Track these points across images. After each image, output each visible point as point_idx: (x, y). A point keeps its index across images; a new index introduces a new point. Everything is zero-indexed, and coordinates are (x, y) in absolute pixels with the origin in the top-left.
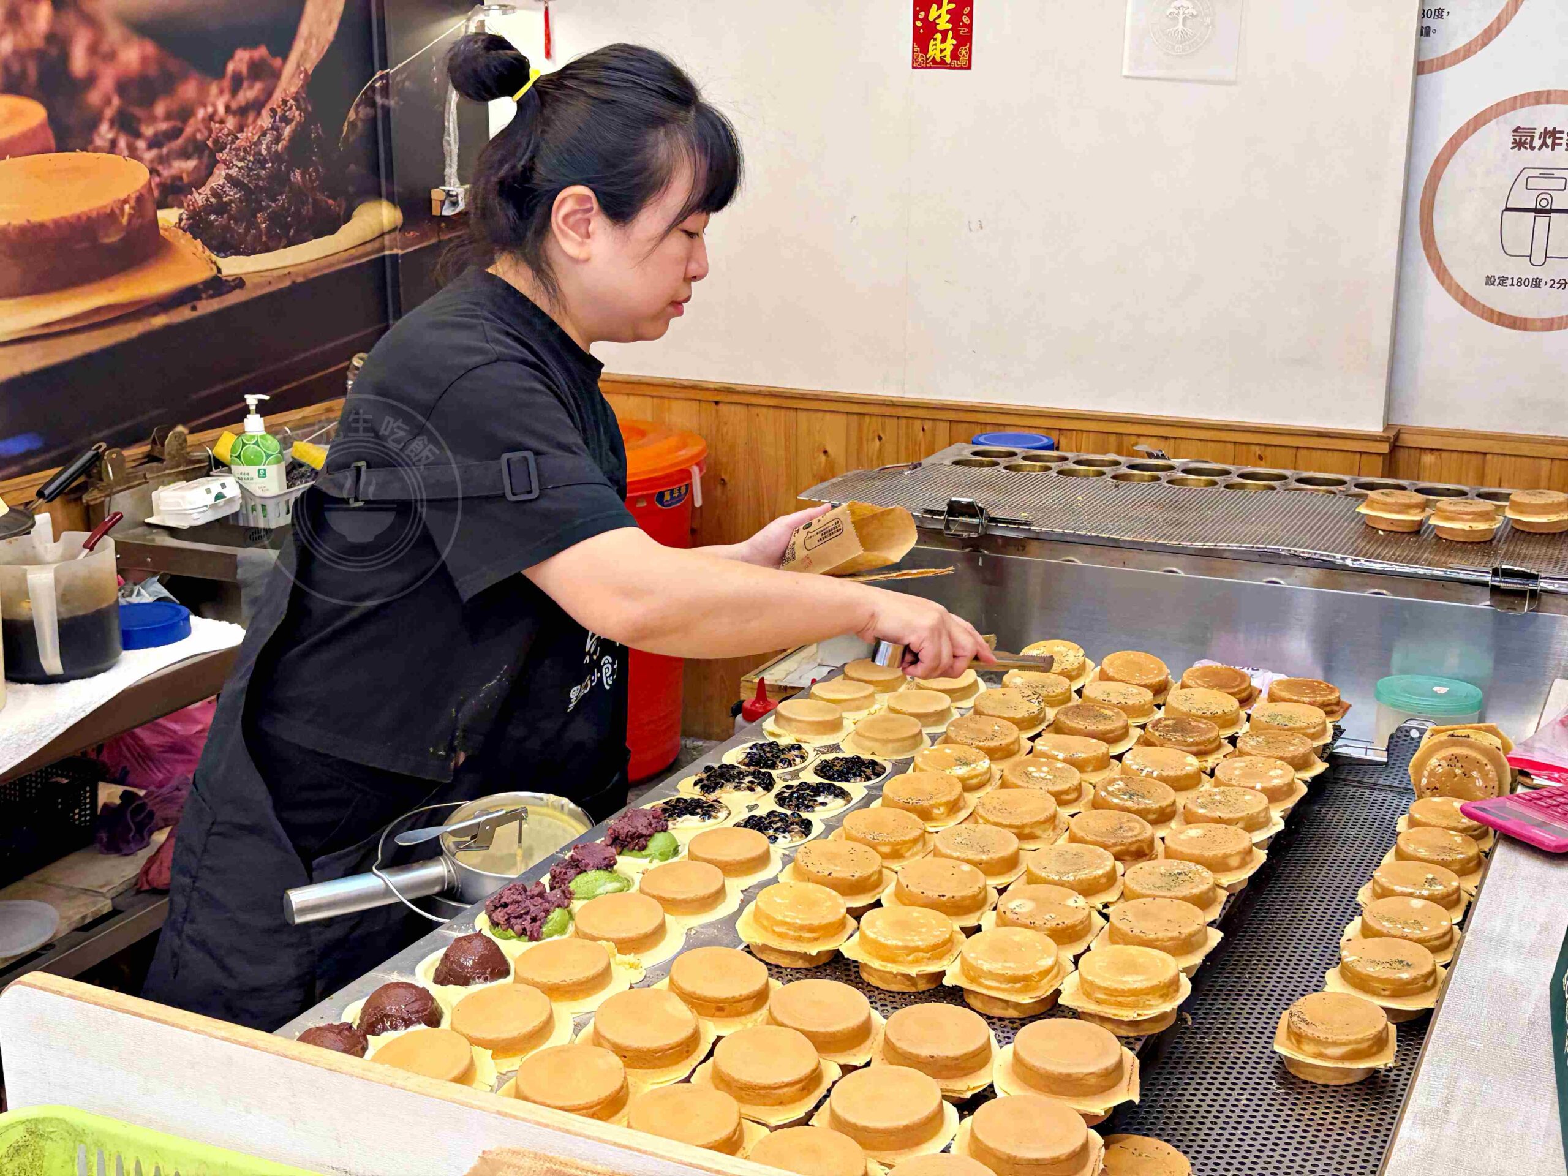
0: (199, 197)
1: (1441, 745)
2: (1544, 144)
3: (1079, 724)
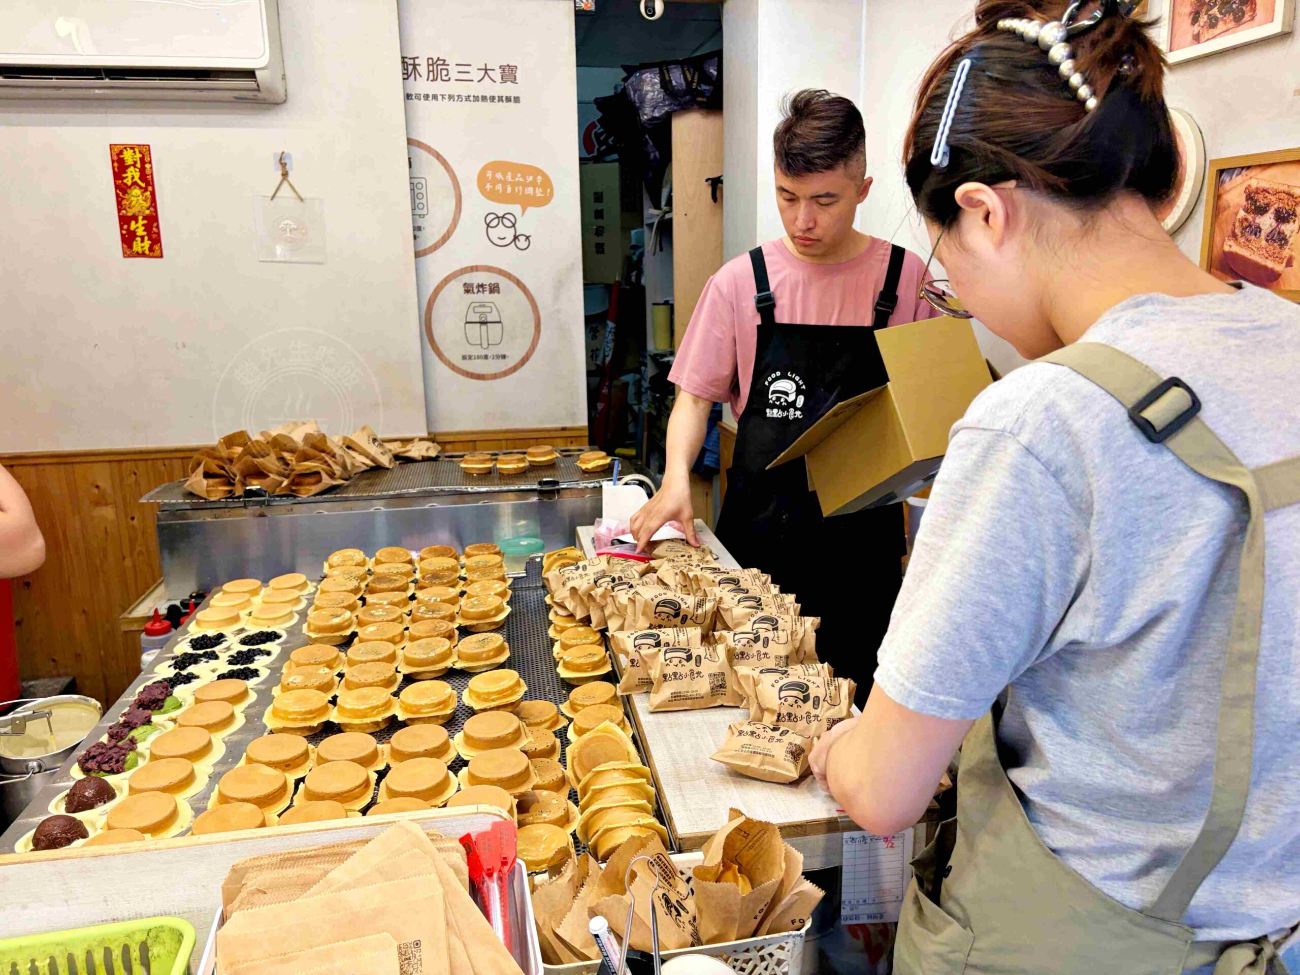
1: (556, 560)
2: (479, 291)
3: (384, 586)
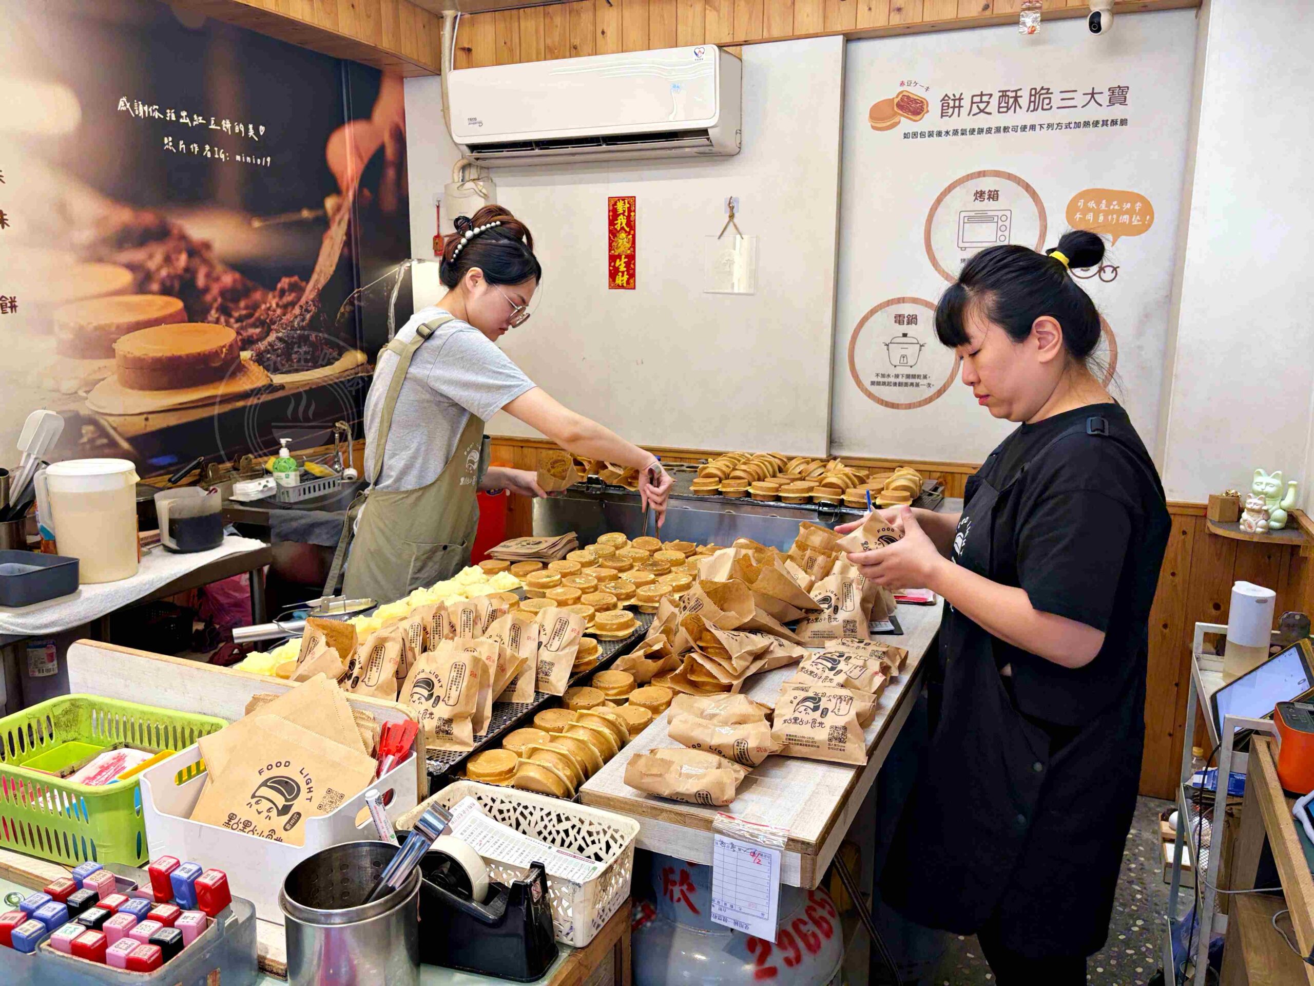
0: (262, 345)
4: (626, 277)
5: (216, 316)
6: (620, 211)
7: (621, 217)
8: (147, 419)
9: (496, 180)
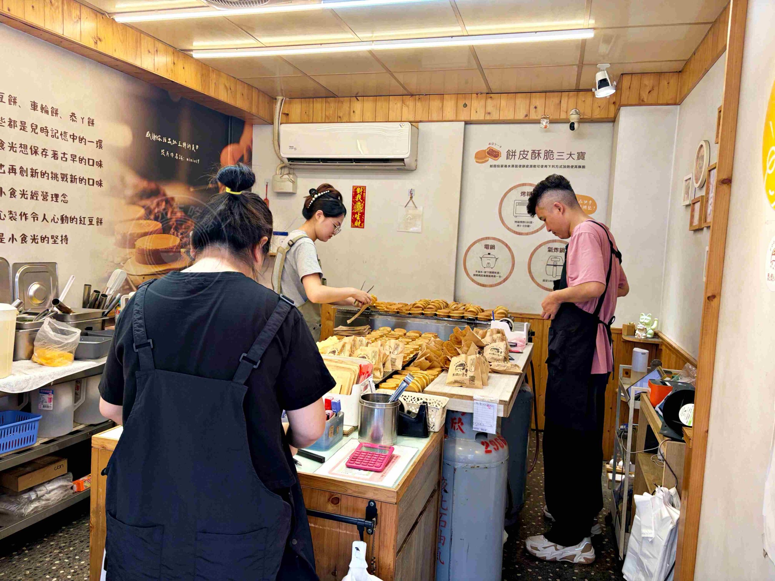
4: (360, 222)
5: (173, 231)
6: (358, 192)
7: (359, 195)
8: (144, 278)
9: (297, 175)
